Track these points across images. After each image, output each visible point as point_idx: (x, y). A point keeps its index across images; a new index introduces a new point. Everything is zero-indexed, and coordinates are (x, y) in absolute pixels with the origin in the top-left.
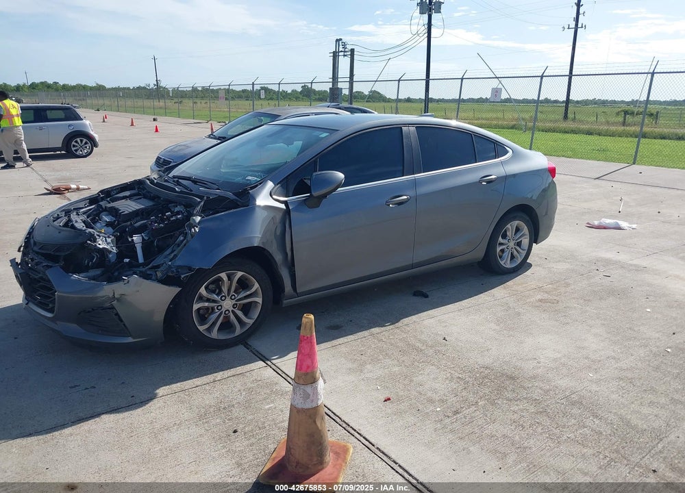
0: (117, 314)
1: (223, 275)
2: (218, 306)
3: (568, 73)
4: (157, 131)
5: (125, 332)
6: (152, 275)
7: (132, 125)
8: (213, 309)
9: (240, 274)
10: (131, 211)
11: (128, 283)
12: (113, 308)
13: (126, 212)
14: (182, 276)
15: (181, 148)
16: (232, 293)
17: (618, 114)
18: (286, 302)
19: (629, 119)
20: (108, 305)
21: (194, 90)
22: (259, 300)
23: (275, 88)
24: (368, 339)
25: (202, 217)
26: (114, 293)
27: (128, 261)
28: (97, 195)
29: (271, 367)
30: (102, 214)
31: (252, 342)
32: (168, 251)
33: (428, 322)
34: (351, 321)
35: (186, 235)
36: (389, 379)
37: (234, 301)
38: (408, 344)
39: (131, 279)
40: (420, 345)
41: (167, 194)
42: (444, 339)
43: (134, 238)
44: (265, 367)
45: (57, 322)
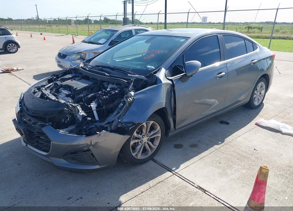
0: (92, 154)
1: (144, 124)
2: (141, 141)
4: (45, 39)
5: (96, 162)
6: (107, 127)
7: (31, 36)
8: (138, 143)
9: (152, 122)
10: (81, 88)
11: (100, 135)
12: (89, 150)
13: (78, 89)
14: (130, 128)
15: (70, 48)
16: (148, 133)
17: (245, 28)
18: (170, 134)
19: (250, 30)
20: (86, 149)
21: (55, 20)
22: (160, 135)
24: (216, 153)
25: (135, 92)
26: (91, 142)
27: (90, 119)
28: (52, 77)
29: (176, 175)
30: (61, 89)
31: (156, 158)
32: (115, 113)
33: (239, 139)
34: (200, 141)
35: (124, 103)
36: (245, 179)
37: (148, 138)
38: (239, 154)
39: (102, 133)
40: (245, 154)
41: (101, 77)
42: (255, 149)
43: (91, 105)
44: (173, 175)
45: (50, 158)
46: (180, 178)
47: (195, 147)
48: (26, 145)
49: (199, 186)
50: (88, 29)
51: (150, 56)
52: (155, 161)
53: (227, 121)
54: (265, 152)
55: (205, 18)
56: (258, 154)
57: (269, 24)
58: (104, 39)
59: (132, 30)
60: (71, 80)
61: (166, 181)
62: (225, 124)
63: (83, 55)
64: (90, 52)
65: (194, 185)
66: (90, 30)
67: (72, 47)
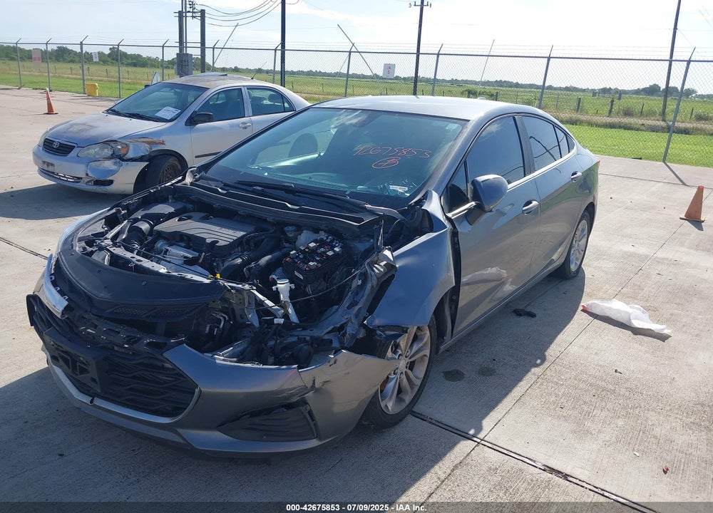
2: (395, 370)
3: (415, 51)
5: (313, 432)
10: (230, 240)
11: (335, 363)
12: (304, 402)
13: (221, 243)
15: (81, 127)
16: (408, 349)
17: (462, 93)
18: (442, 347)
20: (295, 399)
22: (427, 352)
23: (77, 49)
24: (542, 384)
25: (392, 251)
26: (314, 381)
27: (282, 322)
28: (114, 211)
29: (485, 445)
30: (160, 244)
31: (419, 408)
32: (346, 303)
33: (574, 349)
34: (494, 360)
35: (364, 277)
36: (631, 439)
37: (408, 360)
38: (591, 385)
39: (339, 356)
40: (603, 384)
41: (276, 212)
42: (616, 371)
43: (278, 285)
44: (477, 446)
45: (179, 430)
46: (497, 451)
47: (491, 375)
48: (92, 402)
49: (548, 467)
50: (81, 77)
51: (386, 161)
52: (422, 417)
53: (528, 309)
54: (639, 376)
55: (389, 68)
56: (627, 380)
57: (501, 86)
58: (171, 109)
59: (242, 88)
60: (179, 220)
61: (469, 460)
62: (526, 317)
63: (119, 147)
64: (139, 140)
65: (534, 464)
66: (88, 80)
67: (84, 124)
